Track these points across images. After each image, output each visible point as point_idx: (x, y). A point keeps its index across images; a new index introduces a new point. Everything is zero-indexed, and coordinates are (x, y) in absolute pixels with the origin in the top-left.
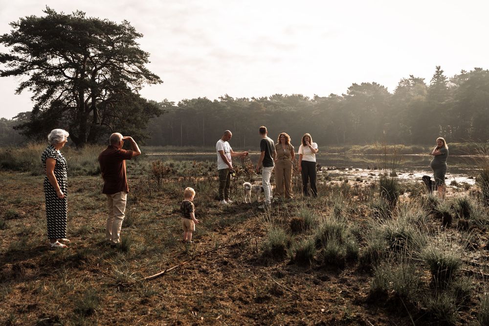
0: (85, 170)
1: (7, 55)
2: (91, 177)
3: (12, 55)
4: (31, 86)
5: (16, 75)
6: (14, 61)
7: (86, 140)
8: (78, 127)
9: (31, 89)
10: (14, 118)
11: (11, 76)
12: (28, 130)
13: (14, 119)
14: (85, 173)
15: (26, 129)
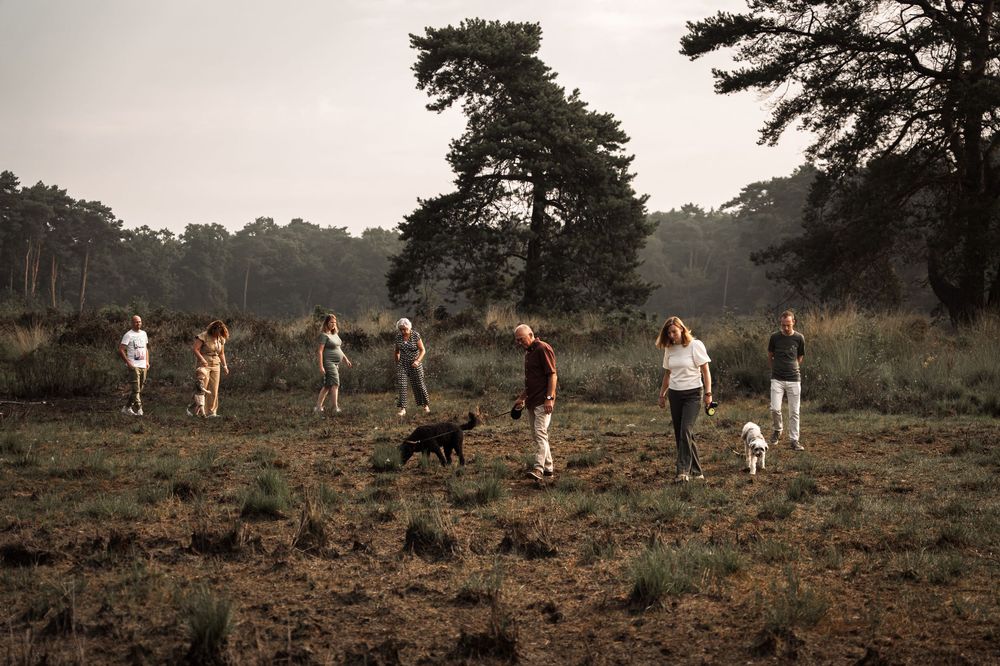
0: (974, 399)
1: (740, 19)
2: (988, 420)
3: (756, 16)
4: (809, 111)
5: (766, 83)
6: (760, 36)
7: (986, 295)
8: (959, 249)
9: (806, 122)
10: (729, 205)
11: (751, 88)
12: (796, 265)
13: (729, 211)
14: (974, 408)
15: (791, 258)
